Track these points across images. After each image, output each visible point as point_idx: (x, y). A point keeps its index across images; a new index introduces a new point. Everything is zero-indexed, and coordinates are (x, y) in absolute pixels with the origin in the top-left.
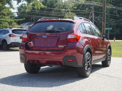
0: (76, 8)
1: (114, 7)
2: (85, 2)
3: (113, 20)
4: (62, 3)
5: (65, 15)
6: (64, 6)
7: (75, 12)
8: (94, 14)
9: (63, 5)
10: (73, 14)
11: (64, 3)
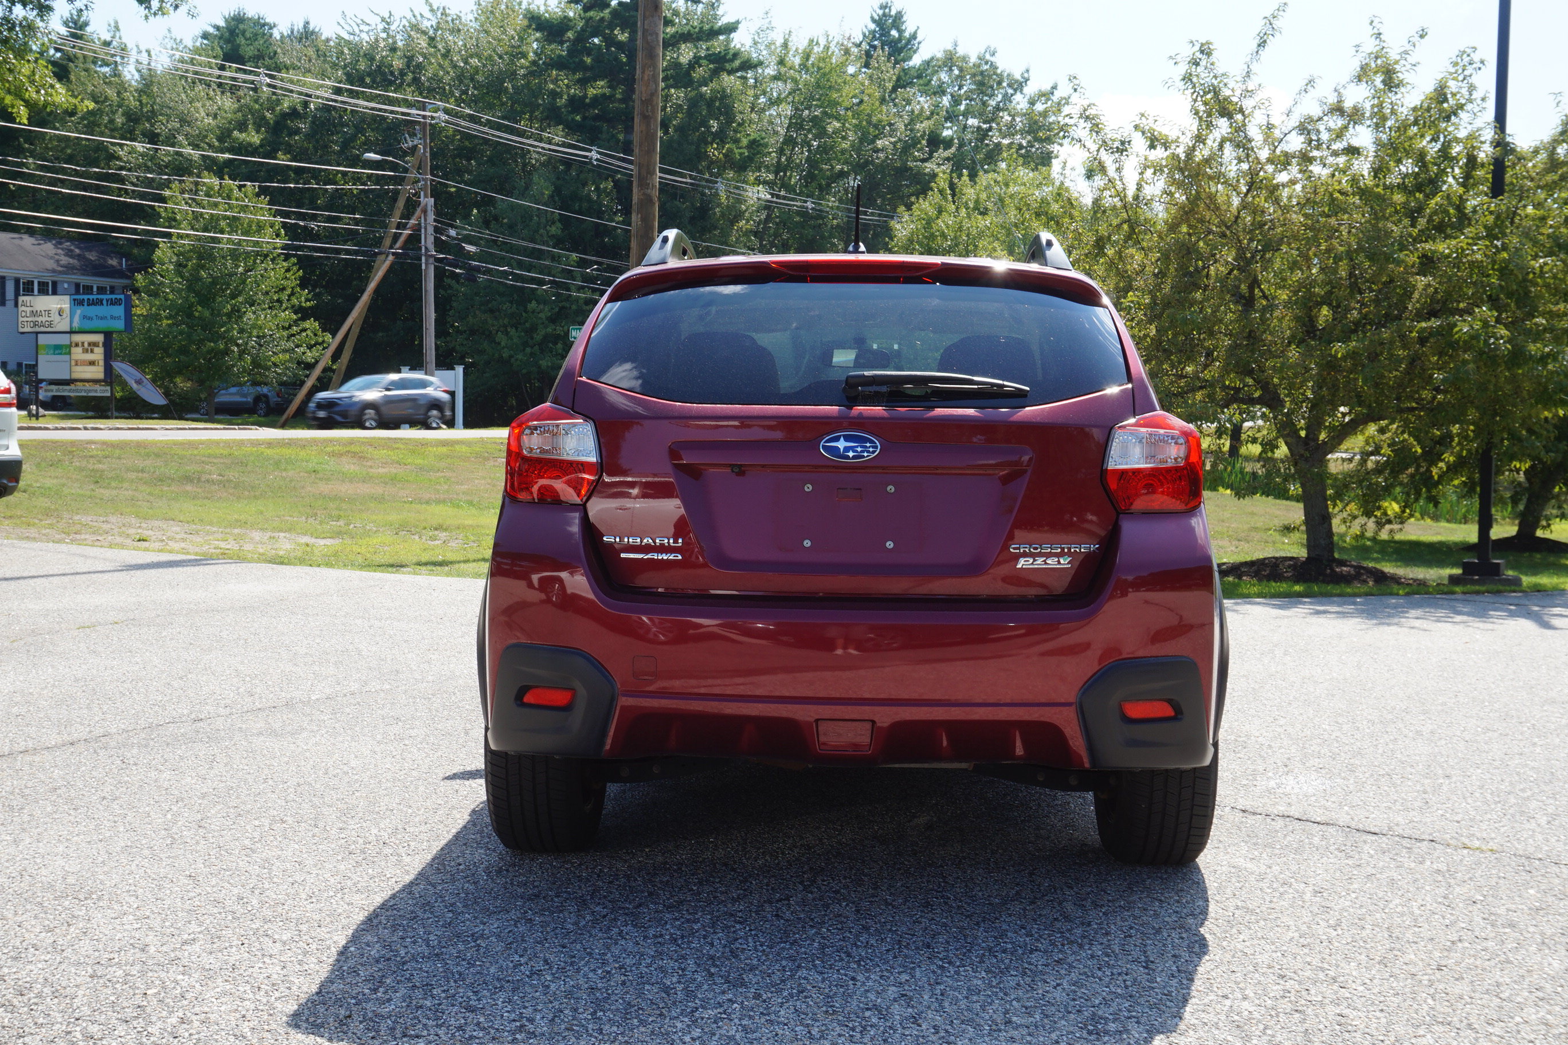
0: (254, 138)
1: (594, 155)
2: (338, 91)
3: (583, 263)
4: (122, 88)
5: (163, 199)
6: (132, 118)
7: (252, 173)
8: (431, 201)
9: (134, 104)
10: (236, 192)
11: (140, 92)
